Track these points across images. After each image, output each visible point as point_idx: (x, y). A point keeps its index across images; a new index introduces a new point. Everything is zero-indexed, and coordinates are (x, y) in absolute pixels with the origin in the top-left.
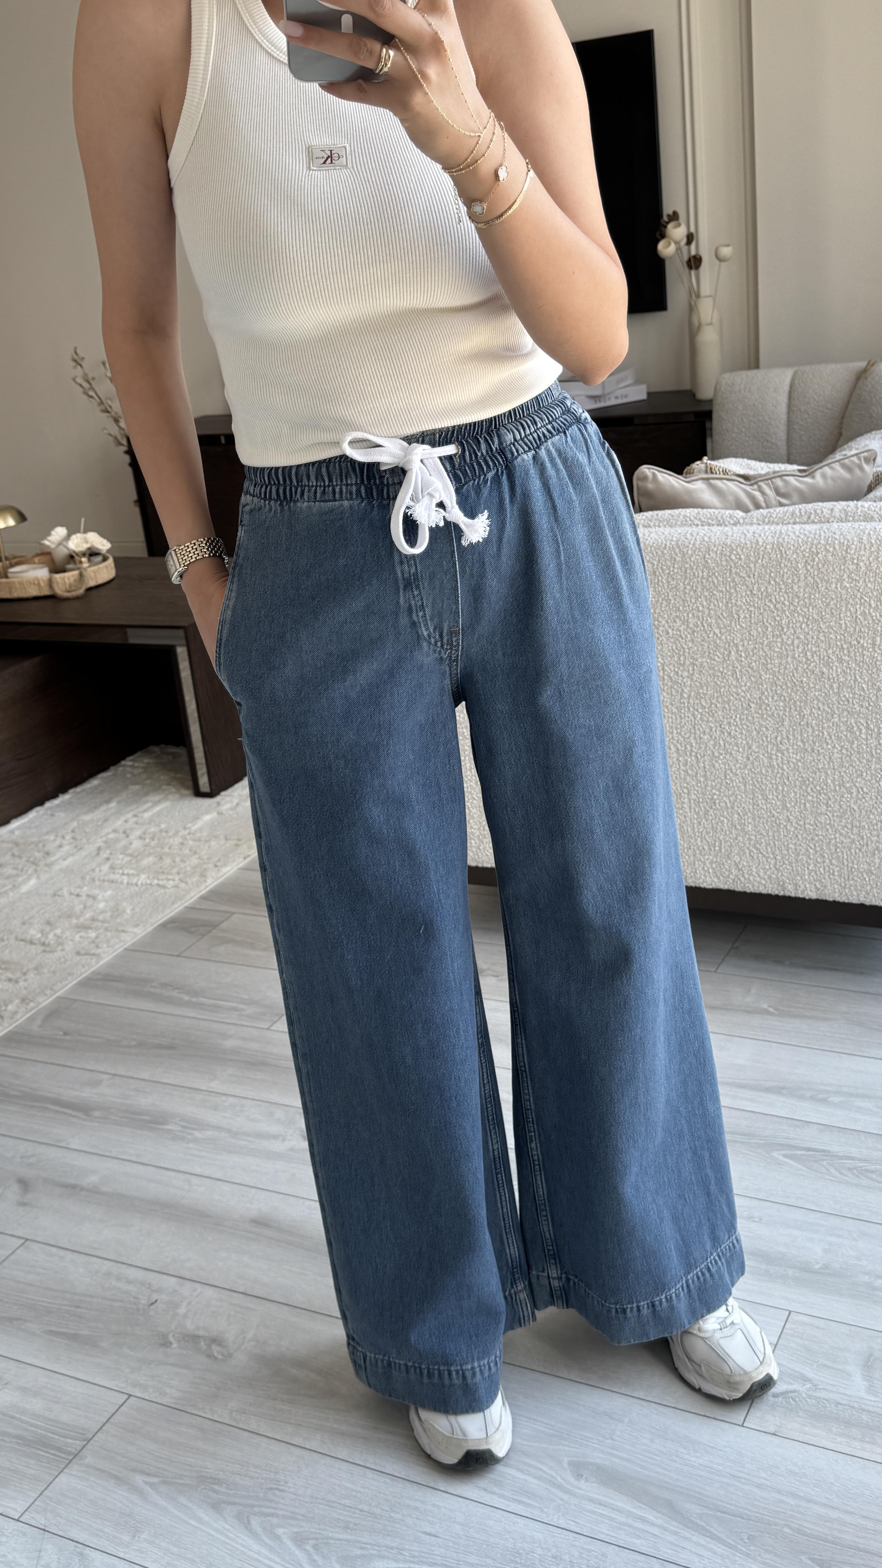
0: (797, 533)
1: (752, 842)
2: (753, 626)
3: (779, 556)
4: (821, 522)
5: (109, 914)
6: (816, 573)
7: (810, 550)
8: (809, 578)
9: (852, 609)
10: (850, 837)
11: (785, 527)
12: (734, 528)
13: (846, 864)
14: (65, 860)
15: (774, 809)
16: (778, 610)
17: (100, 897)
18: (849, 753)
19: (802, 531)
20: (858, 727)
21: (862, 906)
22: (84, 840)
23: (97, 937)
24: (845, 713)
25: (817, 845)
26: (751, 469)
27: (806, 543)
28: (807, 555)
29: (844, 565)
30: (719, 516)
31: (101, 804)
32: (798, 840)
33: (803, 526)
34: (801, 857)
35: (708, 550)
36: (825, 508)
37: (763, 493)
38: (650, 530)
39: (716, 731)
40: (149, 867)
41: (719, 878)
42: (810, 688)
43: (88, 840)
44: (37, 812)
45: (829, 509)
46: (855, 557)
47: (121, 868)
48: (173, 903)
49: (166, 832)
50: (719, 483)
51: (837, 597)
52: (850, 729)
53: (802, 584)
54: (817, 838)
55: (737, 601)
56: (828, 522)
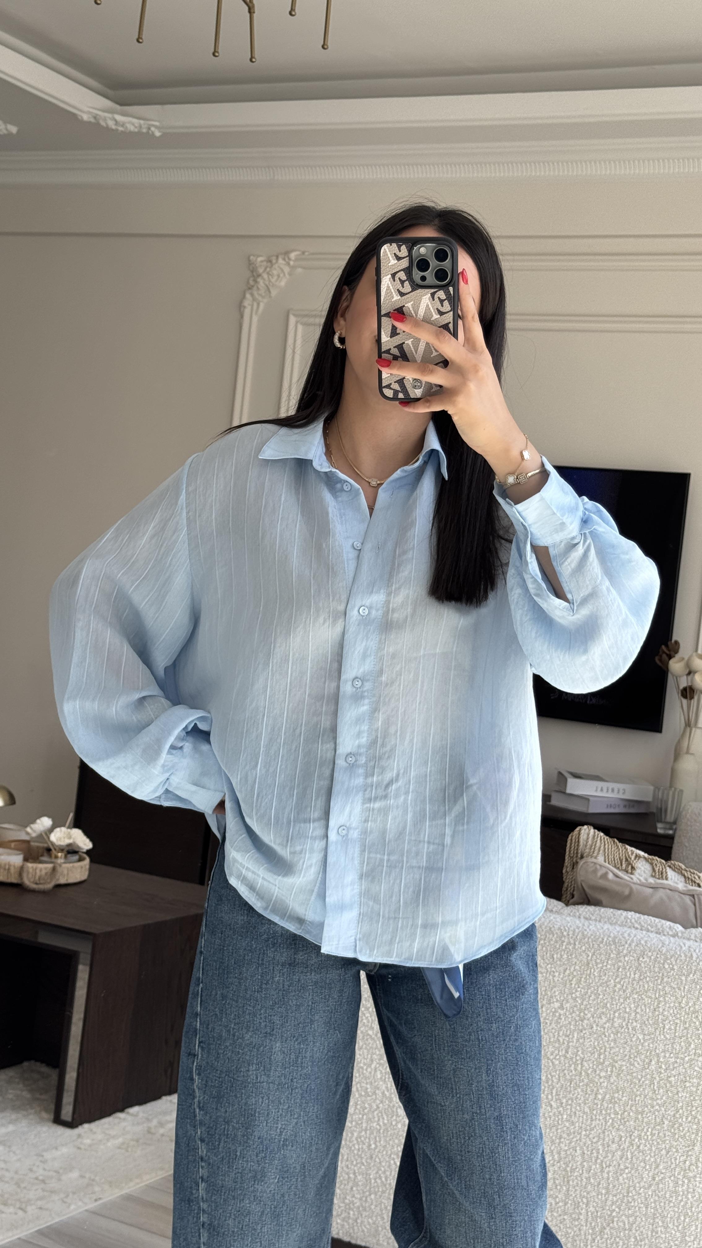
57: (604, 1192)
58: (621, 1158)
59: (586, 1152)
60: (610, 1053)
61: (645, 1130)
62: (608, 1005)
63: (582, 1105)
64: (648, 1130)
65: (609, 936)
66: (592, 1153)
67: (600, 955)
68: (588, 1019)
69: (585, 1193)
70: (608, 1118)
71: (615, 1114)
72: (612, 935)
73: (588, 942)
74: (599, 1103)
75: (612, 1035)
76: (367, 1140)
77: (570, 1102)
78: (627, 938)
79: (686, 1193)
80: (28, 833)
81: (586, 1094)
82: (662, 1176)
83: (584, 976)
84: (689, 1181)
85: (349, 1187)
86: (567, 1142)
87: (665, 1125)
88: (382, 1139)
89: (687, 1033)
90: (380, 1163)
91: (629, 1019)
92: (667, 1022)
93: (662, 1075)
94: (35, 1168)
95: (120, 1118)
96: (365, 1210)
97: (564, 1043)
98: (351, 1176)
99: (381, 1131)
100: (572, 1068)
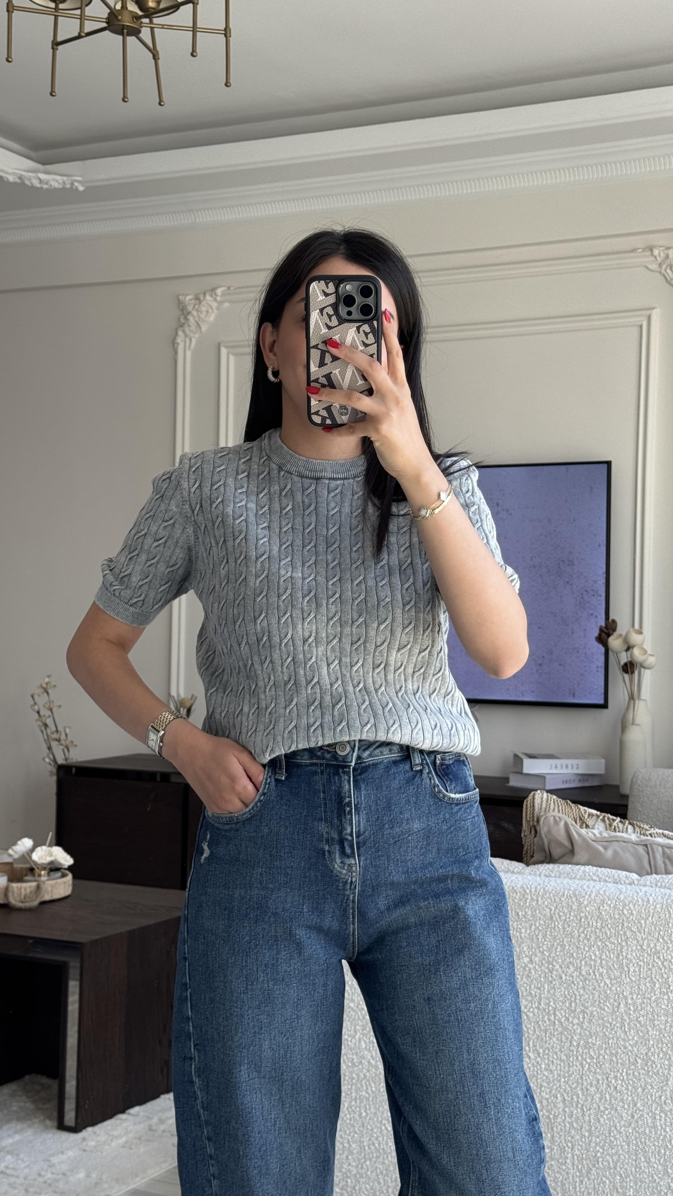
2: (642, 980)
12: (628, 886)
16: (665, 968)
35: (603, 901)
39: (603, 1083)
55: (627, 954)
57: (587, 1134)
58: (601, 1099)
59: (566, 1098)
60: (580, 1001)
62: (575, 955)
63: (559, 1053)
64: (623, 1071)
65: (570, 890)
66: (572, 1099)
67: (563, 908)
68: (557, 971)
69: (569, 1138)
70: (584, 1063)
71: (590, 1058)
72: (572, 888)
73: (550, 898)
74: (575, 1050)
75: (581, 983)
76: (358, 1109)
77: (547, 1052)
78: (587, 889)
79: (664, 1126)
80: (10, 855)
81: (562, 1042)
82: (641, 1113)
83: (549, 930)
84: (666, 1115)
85: (344, 1156)
86: (548, 1090)
87: (639, 1065)
88: (372, 1107)
89: (652, 973)
90: (372, 1130)
91: (595, 966)
92: (631, 965)
93: (631, 1017)
94: (43, 1173)
95: (121, 1119)
96: (362, 1177)
97: (536, 996)
98: (346, 1145)
99: (370, 1099)
100: (546, 1019)
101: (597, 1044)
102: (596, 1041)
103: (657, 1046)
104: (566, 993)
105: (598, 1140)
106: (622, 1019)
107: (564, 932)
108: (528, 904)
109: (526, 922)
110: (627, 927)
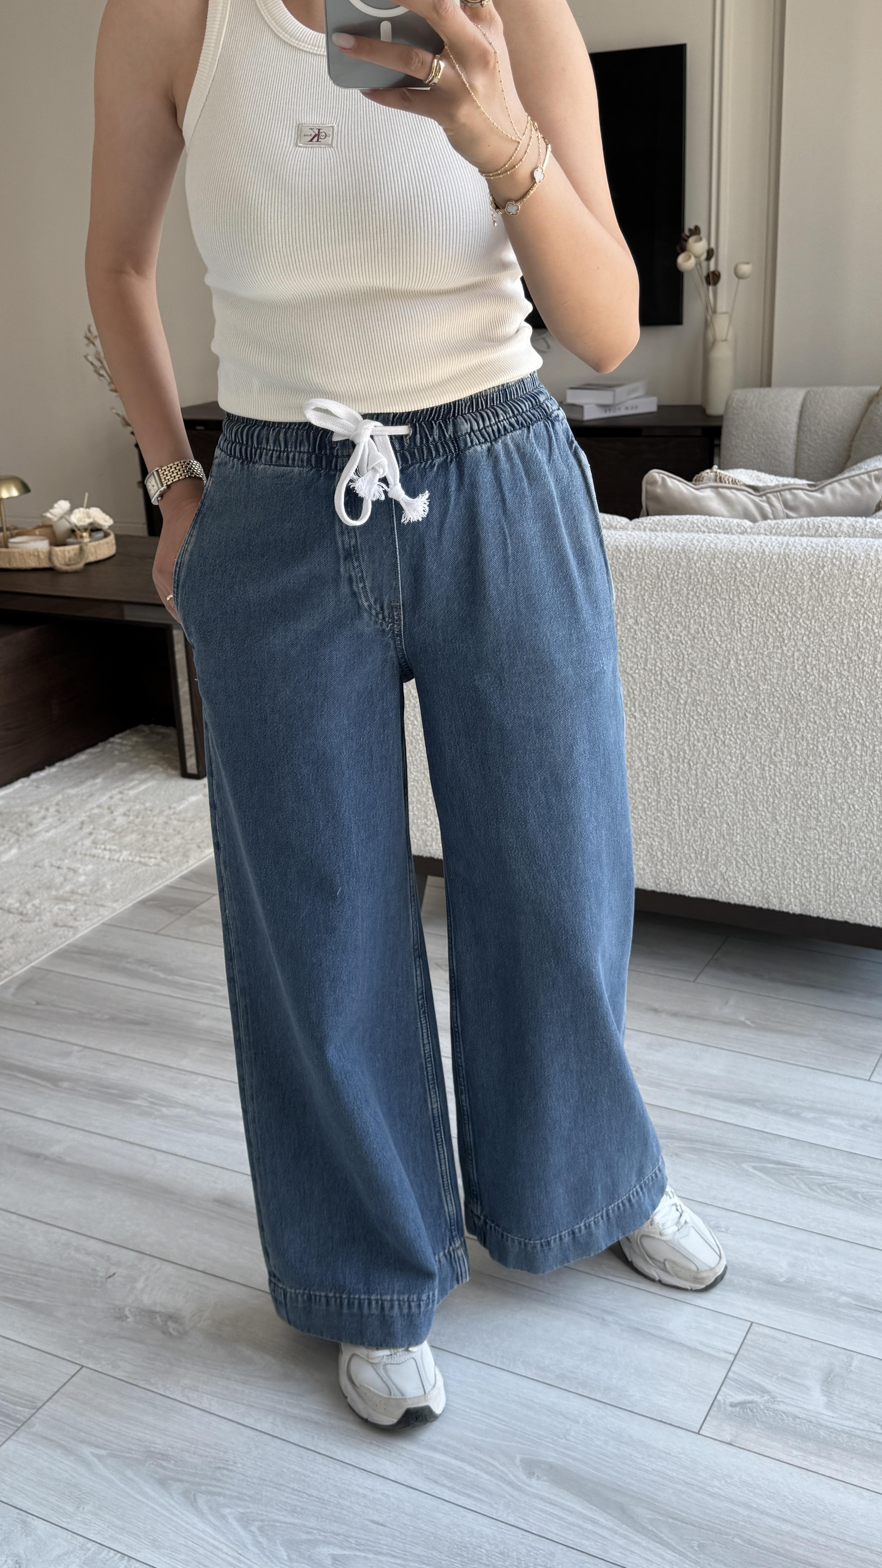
0: (805, 545)
1: (740, 853)
2: (754, 635)
3: (784, 567)
4: (828, 536)
5: (89, 888)
6: (820, 586)
7: (816, 562)
8: (814, 591)
9: (855, 624)
10: (838, 854)
11: (792, 539)
12: (741, 536)
13: (832, 880)
14: (48, 831)
15: (763, 821)
16: (780, 620)
17: (81, 871)
18: (843, 769)
19: (809, 543)
20: (854, 743)
21: (846, 923)
22: (68, 814)
23: (75, 910)
24: (842, 729)
25: (804, 859)
26: (760, 481)
27: (813, 555)
28: (813, 567)
29: (850, 579)
30: (727, 524)
31: (87, 779)
32: (786, 853)
33: (811, 539)
34: (787, 871)
35: (714, 557)
36: (833, 522)
37: (771, 505)
38: (657, 533)
39: (710, 739)
40: (132, 844)
41: (704, 888)
42: (807, 701)
43: (72, 813)
44: (23, 783)
45: (837, 524)
46: (861, 572)
47: (104, 843)
48: (154, 881)
49: (151, 810)
50: (728, 492)
51: (840, 611)
52: (845, 745)
53: (806, 596)
54: (805, 853)
55: (739, 609)
56: (836, 536)
57: (693, 787)
58: (708, 754)
59: (673, 754)
60: (688, 659)
61: (729, 726)
62: (683, 613)
63: (665, 712)
64: (731, 726)
65: (678, 545)
66: (679, 754)
67: (670, 566)
68: (664, 631)
69: (676, 791)
70: (692, 720)
71: (697, 715)
72: (681, 544)
73: (657, 555)
74: (682, 707)
75: (689, 642)
77: (653, 711)
81: (669, 701)
82: (749, 765)
83: (656, 589)
84: (776, 766)
86: (654, 747)
87: (748, 719)
89: (765, 628)
91: (704, 624)
92: (743, 621)
93: (742, 673)
97: (642, 657)
100: (652, 679)
101: (706, 699)
102: (704, 698)
103: (769, 702)
104: (674, 653)
105: (704, 792)
106: (732, 676)
107: (671, 591)
108: (633, 564)
109: (631, 582)
110: (740, 581)
